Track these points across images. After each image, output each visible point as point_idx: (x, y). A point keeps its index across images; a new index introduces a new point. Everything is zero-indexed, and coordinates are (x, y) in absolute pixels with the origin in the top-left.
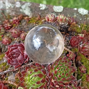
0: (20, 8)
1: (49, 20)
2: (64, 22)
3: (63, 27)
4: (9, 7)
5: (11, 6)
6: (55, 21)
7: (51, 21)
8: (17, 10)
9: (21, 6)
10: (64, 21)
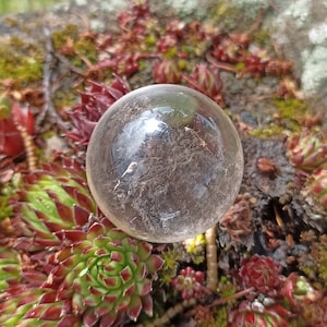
0: (313, 47)
1: (293, 147)
2: (315, 202)
3: (296, 206)
4: (292, 16)
5: (299, 17)
6: (305, 171)
7: (295, 154)
8: (299, 44)
9: (322, 45)
10: (321, 200)
